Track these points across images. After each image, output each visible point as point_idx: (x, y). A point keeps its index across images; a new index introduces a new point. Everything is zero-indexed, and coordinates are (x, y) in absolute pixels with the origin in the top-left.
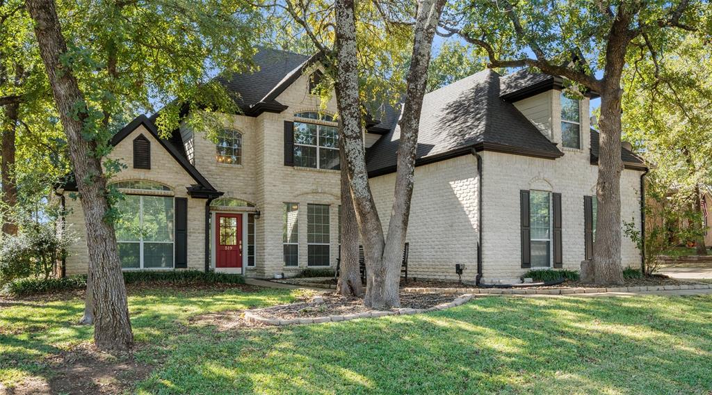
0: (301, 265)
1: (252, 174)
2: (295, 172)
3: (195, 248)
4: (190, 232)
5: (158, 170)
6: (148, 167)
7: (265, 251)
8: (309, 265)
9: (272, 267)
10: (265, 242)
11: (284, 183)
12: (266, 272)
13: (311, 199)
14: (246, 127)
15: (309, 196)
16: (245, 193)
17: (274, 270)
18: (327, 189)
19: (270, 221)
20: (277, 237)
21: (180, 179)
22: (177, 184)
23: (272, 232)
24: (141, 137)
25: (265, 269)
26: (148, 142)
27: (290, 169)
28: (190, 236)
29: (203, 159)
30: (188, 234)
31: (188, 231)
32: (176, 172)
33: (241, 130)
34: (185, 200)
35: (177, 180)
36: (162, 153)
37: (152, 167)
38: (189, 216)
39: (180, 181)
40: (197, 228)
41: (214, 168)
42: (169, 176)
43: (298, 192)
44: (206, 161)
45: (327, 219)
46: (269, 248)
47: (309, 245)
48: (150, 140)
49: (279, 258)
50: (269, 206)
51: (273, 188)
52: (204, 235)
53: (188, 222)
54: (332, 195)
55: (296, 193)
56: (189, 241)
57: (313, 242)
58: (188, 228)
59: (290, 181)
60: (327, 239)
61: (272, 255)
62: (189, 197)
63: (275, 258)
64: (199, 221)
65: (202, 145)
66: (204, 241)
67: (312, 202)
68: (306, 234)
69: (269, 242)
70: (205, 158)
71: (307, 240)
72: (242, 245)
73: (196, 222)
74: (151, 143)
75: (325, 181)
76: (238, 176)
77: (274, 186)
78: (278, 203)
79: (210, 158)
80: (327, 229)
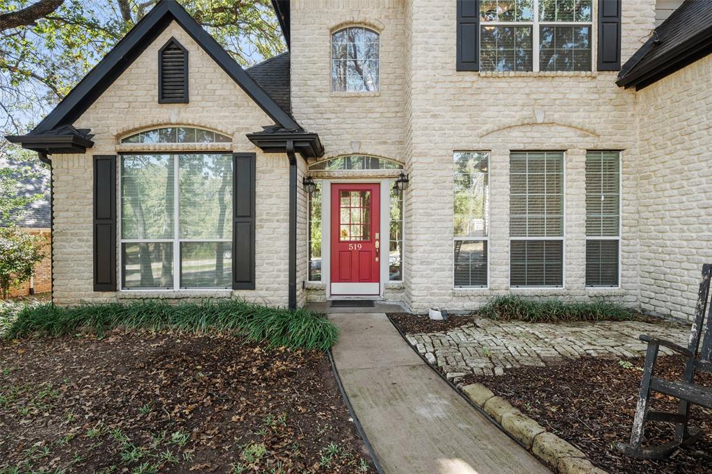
0: (493, 286)
1: (398, 105)
2: (482, 83)
3: (269, 252)
4: (261, 220)
5: (203, 104)
6: (185, 100)
7: (413, 255)
8: (512, 283)
9: (428, 288)
10: (413, 237)
11: (456, 108)
12: (414, 299)
13: (519, 139)
14: (386, 17)
15: (516, 133)
16: (385, 143)
17: (432, 294)
18: (557, 116)
19: (423, 192)
20: (439, 225)
21: (242, 118)
22: (236, 126)
23: (428, 215)
24: (172, 44)
25: (413, 293)
26: (186, 53)
27: (469, 77)
28: (262, 227)
29: (306, 85)
30: (257, 223)
31: (258, 218)
32: (236, 105)
33: (376, 23)
34: (251, 158)
35: (237, 120)
36: (211, 70)
37: (191, 98)
38: (259, 189)
39: (242, 121)
40: (274, 211)
41: (325, 100)
42: (222, 114)
43: (489, 127)
44: (313, 88)
45: (556, 183)
46: (421, 249)
47: (512, 242)
48: (187, 47)
49: (443, 270)
50: (420, 159)
51: (432, 121)
52: (287, 224)
53: (258, 200)
54: (570, 126)
55: (485, 128)
56: (259, 236)
57: (523, 234)
58: (258, 212)
59: (468, 103)
60: (557, 226)
61: (428, 263)
62: (259, 152)
63: (436, 270)
64: (278, 197)
65: (304, 60)
66: (287, 237)
67: (521, 147)
68: (507, 218)
69: (422, 237)
70: (309, 83)
71: (508, 230)
72: (379, 240)
73: (274, 200)
74: (191, 54)
75: (553, 96)
76: (370, 111)
77: (434, 116)
78: (441, 152)
79: (317, 82)
80: (557, 205)
